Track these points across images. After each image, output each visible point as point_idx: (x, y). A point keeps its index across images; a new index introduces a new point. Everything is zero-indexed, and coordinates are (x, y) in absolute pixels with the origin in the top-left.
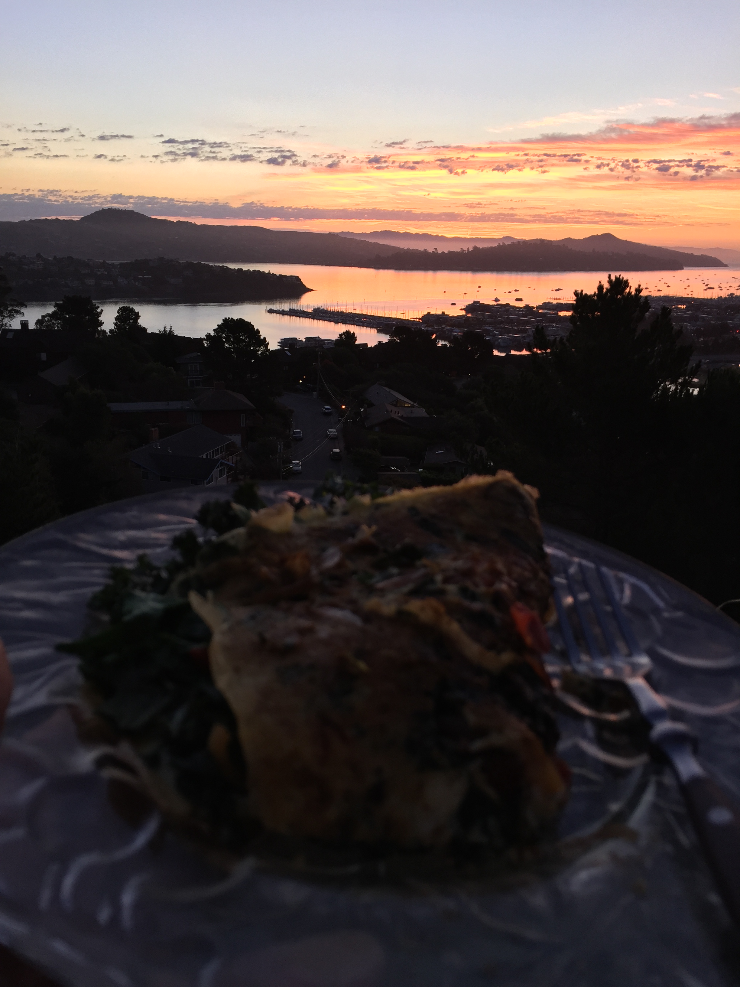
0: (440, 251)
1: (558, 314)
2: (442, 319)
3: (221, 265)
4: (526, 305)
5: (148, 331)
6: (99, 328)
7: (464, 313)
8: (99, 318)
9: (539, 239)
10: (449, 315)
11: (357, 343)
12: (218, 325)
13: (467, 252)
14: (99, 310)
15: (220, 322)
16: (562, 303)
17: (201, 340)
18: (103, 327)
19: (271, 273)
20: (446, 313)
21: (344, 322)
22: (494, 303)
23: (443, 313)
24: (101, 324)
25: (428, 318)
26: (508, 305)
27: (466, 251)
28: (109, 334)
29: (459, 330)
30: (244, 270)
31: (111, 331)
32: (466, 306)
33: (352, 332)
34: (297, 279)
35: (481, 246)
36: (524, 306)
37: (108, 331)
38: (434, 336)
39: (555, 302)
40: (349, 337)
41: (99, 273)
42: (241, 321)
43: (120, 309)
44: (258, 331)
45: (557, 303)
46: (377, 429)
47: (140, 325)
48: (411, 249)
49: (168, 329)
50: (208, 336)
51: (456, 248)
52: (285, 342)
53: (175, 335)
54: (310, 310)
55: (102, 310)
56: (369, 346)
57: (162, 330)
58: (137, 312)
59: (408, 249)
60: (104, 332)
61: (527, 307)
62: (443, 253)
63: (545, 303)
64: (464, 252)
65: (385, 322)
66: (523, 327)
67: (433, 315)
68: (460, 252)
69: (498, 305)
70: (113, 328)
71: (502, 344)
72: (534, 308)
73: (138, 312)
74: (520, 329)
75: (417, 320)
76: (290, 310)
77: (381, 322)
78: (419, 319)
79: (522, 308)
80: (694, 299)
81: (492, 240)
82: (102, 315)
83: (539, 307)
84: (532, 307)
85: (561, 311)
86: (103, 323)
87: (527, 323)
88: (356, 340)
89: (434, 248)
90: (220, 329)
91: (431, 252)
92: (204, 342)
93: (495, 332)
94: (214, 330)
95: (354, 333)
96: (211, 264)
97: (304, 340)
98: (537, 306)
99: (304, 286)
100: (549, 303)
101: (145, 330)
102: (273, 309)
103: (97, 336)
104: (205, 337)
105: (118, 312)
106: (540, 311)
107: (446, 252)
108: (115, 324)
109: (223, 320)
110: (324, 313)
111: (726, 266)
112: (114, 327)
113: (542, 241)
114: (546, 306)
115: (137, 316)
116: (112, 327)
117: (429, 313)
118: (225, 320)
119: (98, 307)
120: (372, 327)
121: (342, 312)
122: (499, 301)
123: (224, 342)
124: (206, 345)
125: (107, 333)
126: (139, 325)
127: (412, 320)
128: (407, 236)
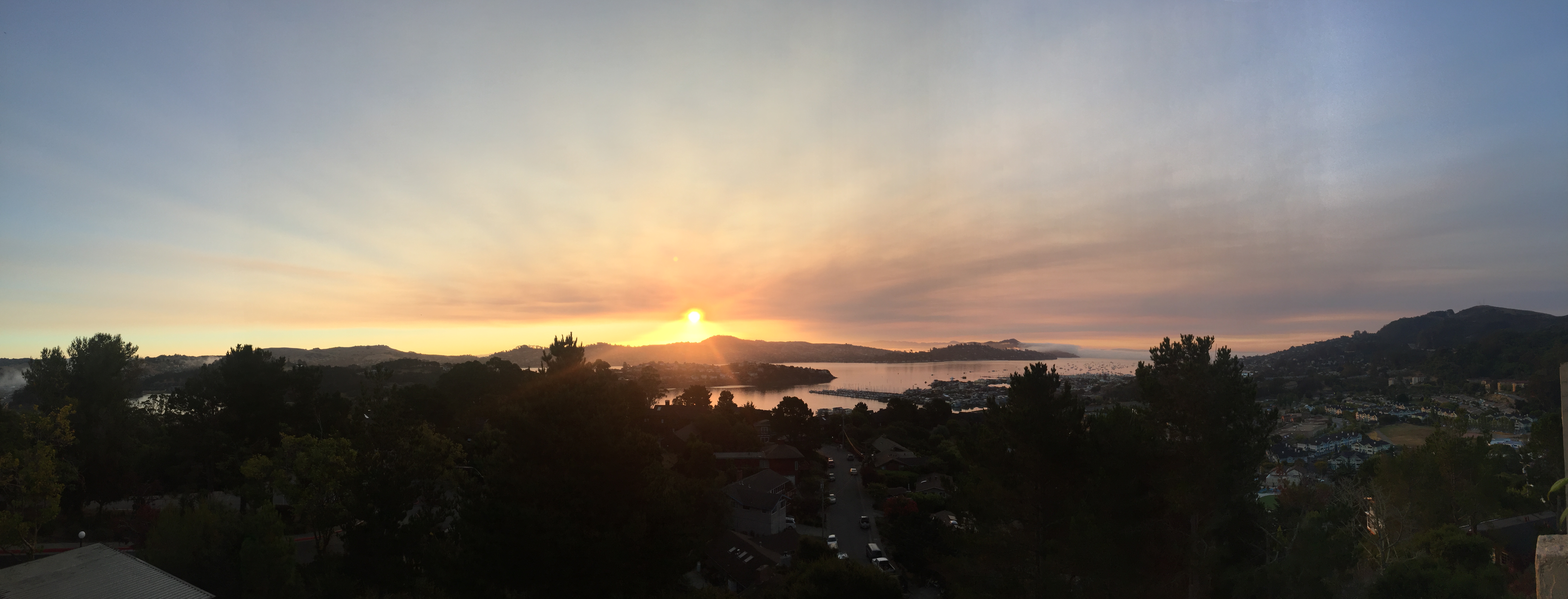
0: (914, 352)
2: (918, 392)
5: (738, 407)
6: (709, 405)
7: (930, 387)
8: (709, 399)
9: (971, 343)
11: (867, 409)
14: (709, 394)
16: (990, 379)
17: (770, 412)
18: (711, 404)
19: (811, 368)
21: (857, 397)
22: (949, 381)
24: (711, 402)
25: (909, 392)
26: (957, 381)
29: (928, 398)
30: (796, 367)
31: (716, 406)
32: (932, 383)
33: (864, 403)
34: (828, 371)
36: (967, 382)
37: (714, 406)
38: (914, 403)
40: (863, 406)
42: (795, 399)
43: (723, 392)
44: (806, 405)
45: (987, 379)
46: (883, 468)
47: (733, 402)
49: (750, 405)
50: (774, 409)
52: (820, 411)
53: (754, 408)
54: (836, 391)
55: (711, 394)
56: (874, 412)
57: (747, 406)
58: (731, 394)
60: (712, 406)
61: (969, 382)
62: (916, 352)
65: (884, 396)
66: (968, 394)
69: (951, 381)
71: (956, 406)
74: (967, 396)
75: (903, 393)
76: (824, 391)
77: (881, 395)
79: (965, 383)
83: (979, 382)
84: (973, 382)
87: (970, 392)
88: (867, 407)
90: (782, 404)
92: (772, 413)
93: (951, 398)
94: (778, 406)
96: (775, 364)
97: (832, 410)
98: (977, 382)
99: (832, 376)
101: (736, 405)
102: (815, 390)
103: (708, 408)
104: (772, 410)
105: (721, 394)
106: (980, 385)
107: (918, 352)
108: (719, 402)
109: (784, 399)
110: (844, 392)
115: (731, 397)
116: (717, 404)
119: (709, 392)
120: (875, 400)
123: (784, 413)
125: (714, 408)
127: (900, 393)
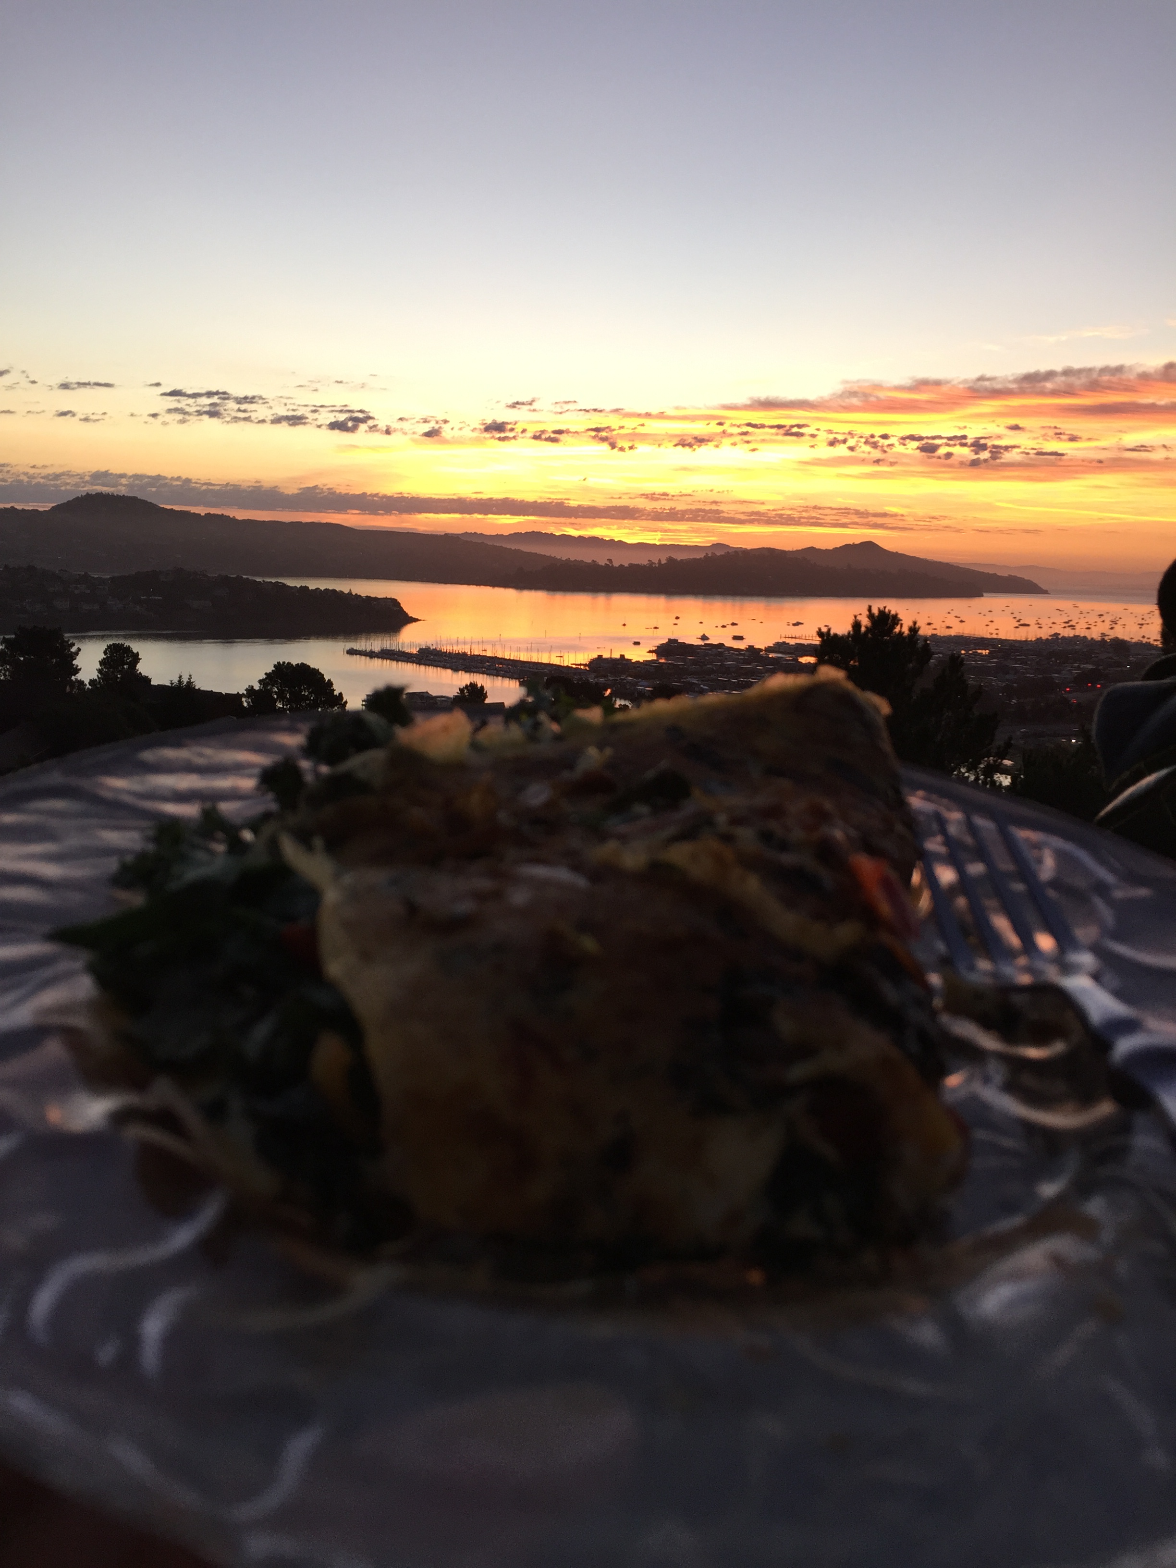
0: (616, 564)
1: (798, 659)
2: (622, 664)
3: (274, 580)
4: (749, 646)
5: (152, 683)
6: (73, 678)
7: (653, 657)
8: (74, 662)
9: (767, 548)
10: (631, 660)
11: (487, 701)
12: (266, 674)
13: (657, 565)
14: (74, 649)
15: (270, 669)
16: (804, 644)
17: (238, 696)
19: (354, 594)
20: (627, 657)
21: (468, 670)
22: (701, 643)
23: (622, 656)
24: (77, 670)
25: (598, 664)
26: (721, 645)
27: (656, 563)
28: (88, 686)
29: (645, 683)
30: (310, 588)
31: (92, 682)
32: (658, 647)
33: (479, 685)
34: (395, 603)
35: (679, 556)
36: (746, 648)
37: (87, 682)
38: (609, 691)
39: (792, 642)
40: (474, 694)
41: (76, 592)
42: (303, 669)
43: (109, 647)
44: (330, 683)
45: (796, 644)
47: (140, 673)
48: (572, 559)
49: (185, 680)
50: (250, 691)
51: (642, 560)
53: (197, 688)
54: (414, 651)
55: (79, 650)
56: (506, 706)
57: (176, 680)
58: (135, 651)
59: (568, 560)
60: (81, 683)
61: (751, 648)
62: (621, 566)
63: (778, 643)
64: (654, 566)
65: (531, 670)
66: (745, 680)
67: (606, 659)
68: (647, 565)
69: (706, 645)
70: (96, 678)
72: (761, 650)
73: (138, 652)
74: (740, 682)
75: (582, 667)
76: (382, 650)
77: (526, 669)
78: (585, 665)
79: (742, 650)
80: (1001, 641)
81: (696, 548)
82: (78, 657)
83: (769, 650)
84: (759, 649)
85: (802, 656)
86: (80, 669)
88: (485, 696)
89: (608, 559)
90: (269, 679)
91: (603, 565)
92: (244, 699)
93: (702, 686)
94: (260, 681)
95: (482, 687)
96: (259, 579)
98: (765, 647)
99: (406, 614)
100: (784, 643)
101: (147, 680)
102: (355, 648)
103: (68, 689)
104: (245, 692)
105: (105, 653)
106: (770, 656)
107: (626, 565)
108: (100, 671)
109: (275, 666)
110: (435, 655)
111: (1045, 592)
112: (98, 676)
113: (771, 551)
114: (780, 647)
115: (136, 658)
116: (95, 675)
117: (600, 657)
118: (279, 667)
119: (73, 644)
120: (511, 677)
121: (465, 654)
122: (708, 639)
123: (275, 701)
124: (245, 704)
125: (86, 685)
126: (138, 672)
127: (574, 666)
128: (566, 539)
